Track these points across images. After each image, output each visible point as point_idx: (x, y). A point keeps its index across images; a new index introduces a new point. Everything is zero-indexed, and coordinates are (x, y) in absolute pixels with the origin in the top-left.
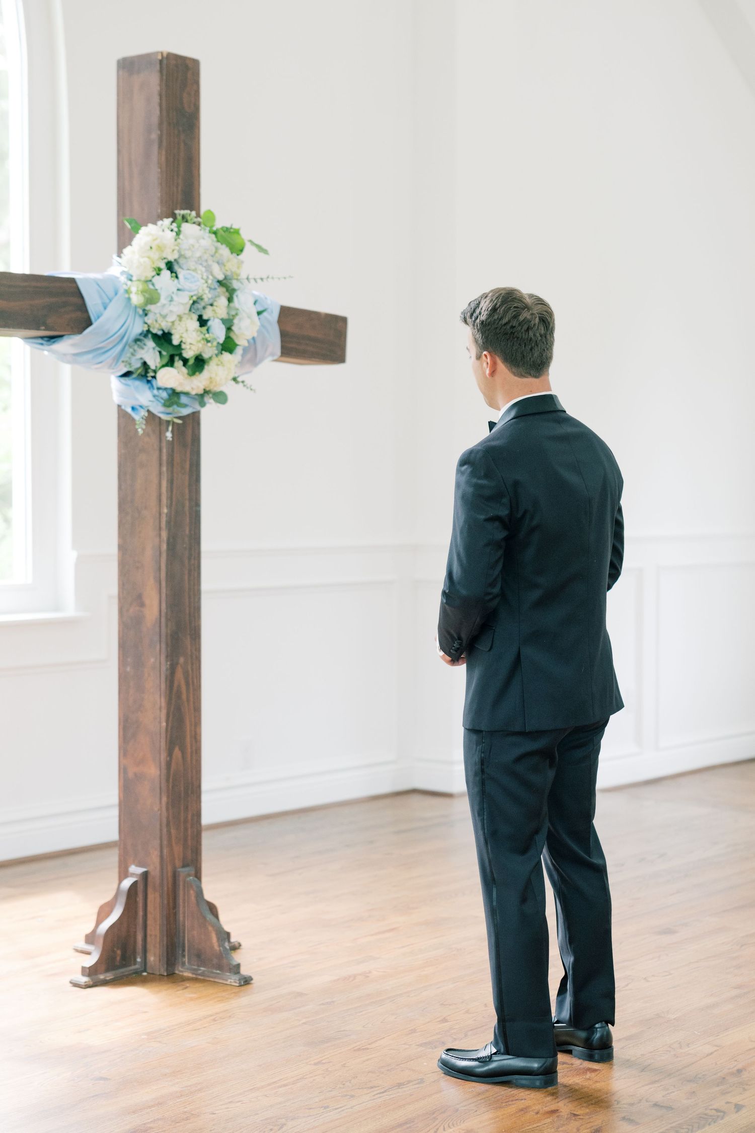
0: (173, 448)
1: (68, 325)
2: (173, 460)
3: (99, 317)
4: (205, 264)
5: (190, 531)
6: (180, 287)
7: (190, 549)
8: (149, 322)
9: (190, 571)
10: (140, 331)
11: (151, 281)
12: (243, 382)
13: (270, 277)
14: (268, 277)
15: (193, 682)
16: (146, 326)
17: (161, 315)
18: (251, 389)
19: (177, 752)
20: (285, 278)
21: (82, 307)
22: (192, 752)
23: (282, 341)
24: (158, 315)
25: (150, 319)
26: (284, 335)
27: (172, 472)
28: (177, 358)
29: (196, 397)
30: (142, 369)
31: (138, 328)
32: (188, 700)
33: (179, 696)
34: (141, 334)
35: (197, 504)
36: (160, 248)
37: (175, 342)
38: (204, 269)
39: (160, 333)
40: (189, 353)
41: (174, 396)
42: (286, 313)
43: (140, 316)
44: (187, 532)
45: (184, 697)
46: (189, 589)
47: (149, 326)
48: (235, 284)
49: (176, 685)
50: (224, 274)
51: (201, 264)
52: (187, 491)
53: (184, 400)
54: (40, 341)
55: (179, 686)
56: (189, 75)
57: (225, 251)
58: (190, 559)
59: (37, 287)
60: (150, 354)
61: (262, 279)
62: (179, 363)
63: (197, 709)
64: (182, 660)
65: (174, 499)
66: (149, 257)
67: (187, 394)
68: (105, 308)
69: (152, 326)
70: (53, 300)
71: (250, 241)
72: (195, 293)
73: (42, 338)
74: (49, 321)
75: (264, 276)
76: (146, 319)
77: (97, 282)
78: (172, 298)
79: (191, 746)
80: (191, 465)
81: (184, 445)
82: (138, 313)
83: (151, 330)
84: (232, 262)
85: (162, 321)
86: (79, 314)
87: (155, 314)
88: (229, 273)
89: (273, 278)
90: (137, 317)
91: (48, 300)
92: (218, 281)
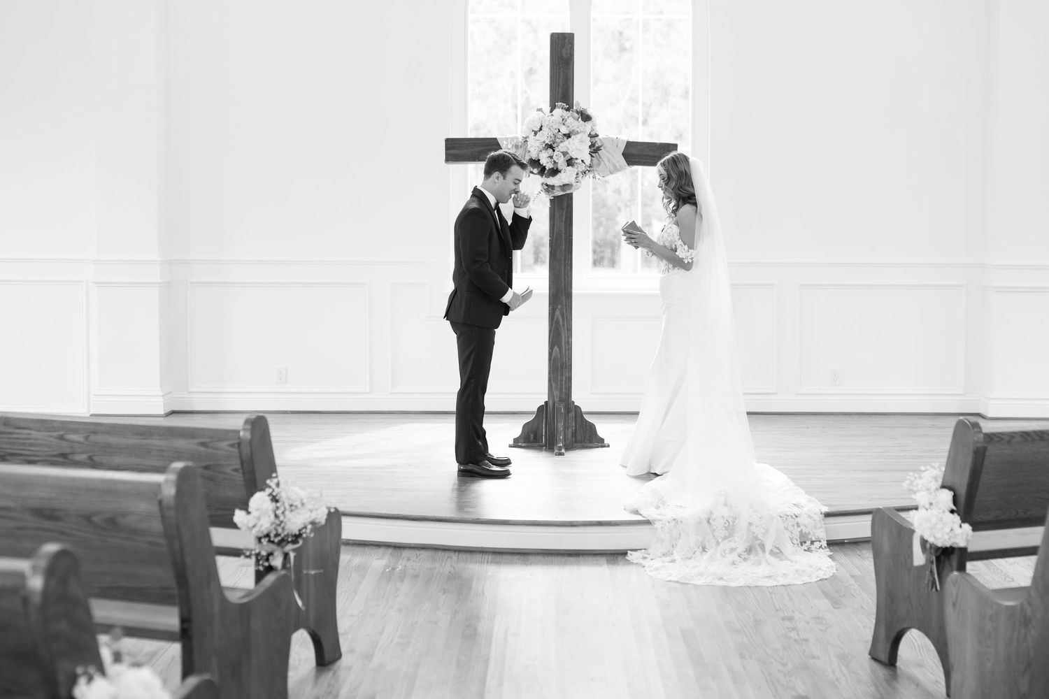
0: (554, 211)
2: (554, 216)
5: (565, 247)
7: (565, 256)
9: (565, 266)
15: (567, 318)
19: (556, 348)
22: (566, 349)
23: (626, 158)
26: (625, 155)
27: (554, 221)
32: (563, 325)
33: (557, 322)
35: (571, 236)
42: (630, 145)
44: (563, 248)
45: (561, 323)
46: (565, 275)
49: (555, 317)
52: (563, 229)
55: (557, 318)
56: (566, 41)
58: (565, 260)
59: (475, 143)
63: (570, 330)
64: (559, 307)
65: (555, 234)
70: (484, 148)
79: (565, 347)
80: (566, 218)
81: (562, 209)
91: (481, 148)
92: (564, 135)
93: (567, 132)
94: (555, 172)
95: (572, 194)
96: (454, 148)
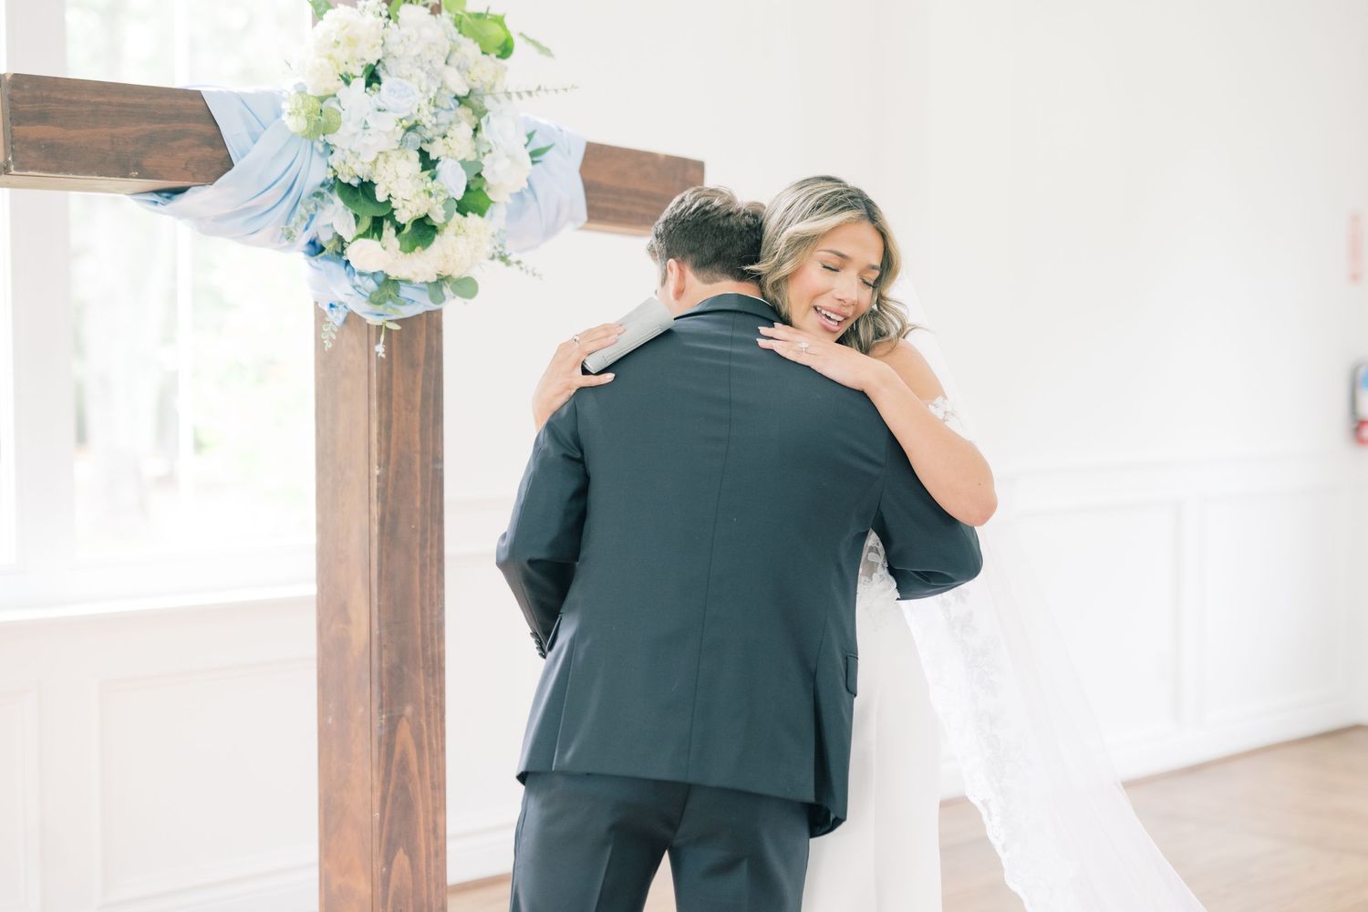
0: (390, 373)
1: (185, 169)
2: (390, 389)
3: (243, 156)
4: (427, 67)
5: (424, 502)
6: (382, 106)
7: (424, 532)
8: (335, 165)
9: (423, 566)
10: (320, 180)
11: (335, 96)
12: (518, 262)
13: (543, 88)
14: (539, 88)
15: (430, 744)
16: (331, 170)
17: (352, 152)
18: (534, 274)
19: (401, 858)
20: (566, 90)
21: (215, 139)
22: (428, 856)
23: (588, 198)
24: (348, 153)
25: (335, 160)
26: (590, 188)
27: (389, 409)
28: (387, 224)
29: (425, 286)
30: (335, 242)
31: (317, 174)
32: (421, 773)
33: (404, 767)
34: (323, 185)
35: (438, 459)
36: (352, 42)
37: (381, 197)
38: (423, 75)
39: (355, 182)
40: (404, 217)
41: (388, 286)
42: (596, 155)
43: (322, 155)
44: (418, 504)
45: (414, 767)
46: (423, 595)
47: (335, 171)
48: (488, 103)
49: (398, 749)
50: (468, 85)
51: (422, 69)
52: (417, 438)
53: (406, 292)
54: (155, 198)
55: (404, 753)
57: (470, 49)
58: (423, 547)
59: (125, 105)
60: (338, 218)
61: (530, 93)
62: (389, 231)
63: (439, 786)
64: (409, 710)
65: (393, 452)
66: (330, 57)
67: (408, 282)
68: (255, 143)
69: (340, 171)
70: (157, 127)
71: (521, 34)
72: (406, 114)
73: (158, 192)
74: (149, 162)
75: (533, 88)
76: (330, 158)
77: (242, 100)
78: (366, 122)
79: (428, 845)
80: (425, 397)
81: (413, 365)
82: (317, 150)
83: (339, 177)
84: (485, 68)
85: (354, 163)
86: (207, 151)
87: (343, 150)
88: (477, 85)
89: (546, 91)
90: (316, 157)
91: (147, 127)
92: (457, 98)
93: (463, 91)
94: (424, 230)
95: (439, 312)
96: (42, 118)
